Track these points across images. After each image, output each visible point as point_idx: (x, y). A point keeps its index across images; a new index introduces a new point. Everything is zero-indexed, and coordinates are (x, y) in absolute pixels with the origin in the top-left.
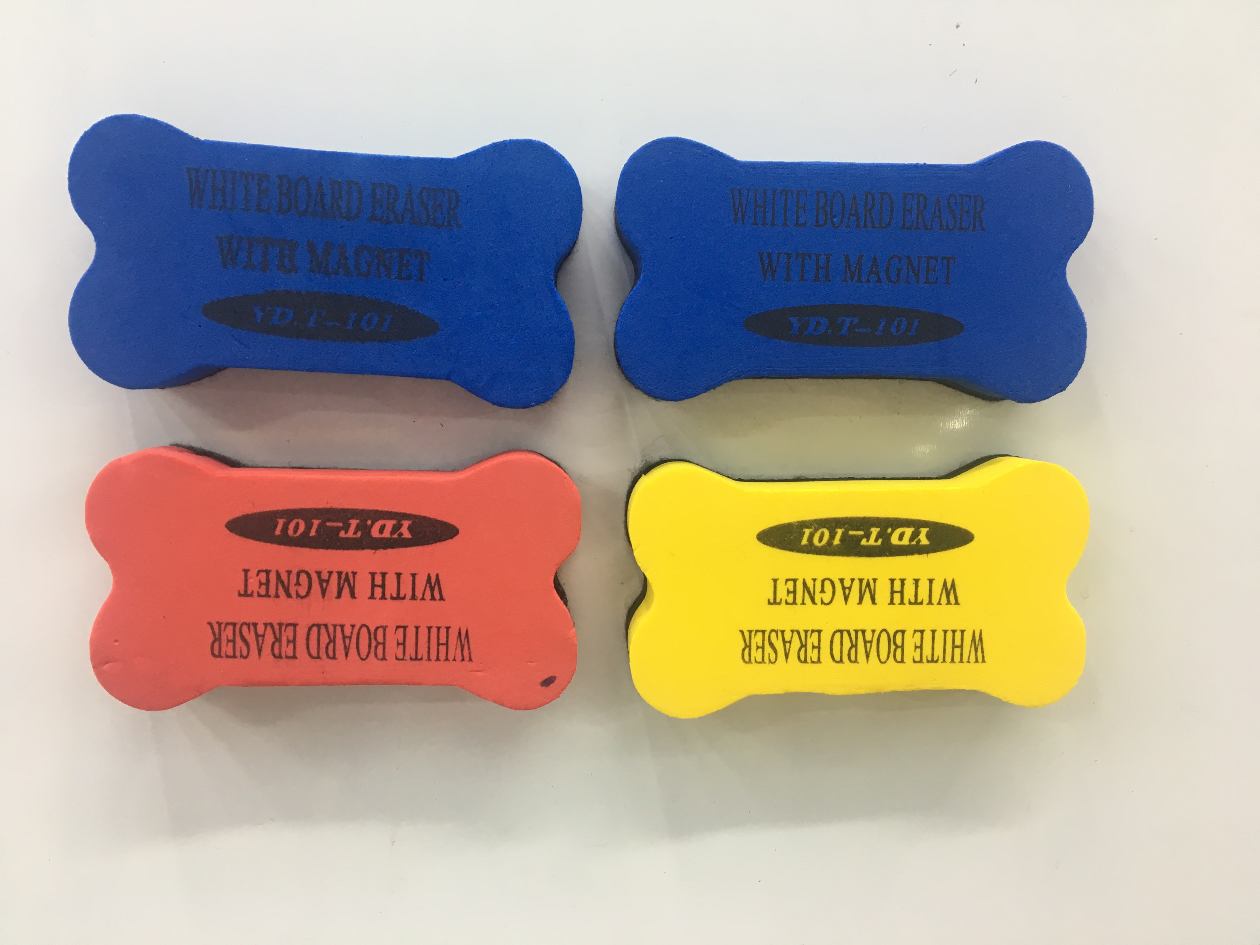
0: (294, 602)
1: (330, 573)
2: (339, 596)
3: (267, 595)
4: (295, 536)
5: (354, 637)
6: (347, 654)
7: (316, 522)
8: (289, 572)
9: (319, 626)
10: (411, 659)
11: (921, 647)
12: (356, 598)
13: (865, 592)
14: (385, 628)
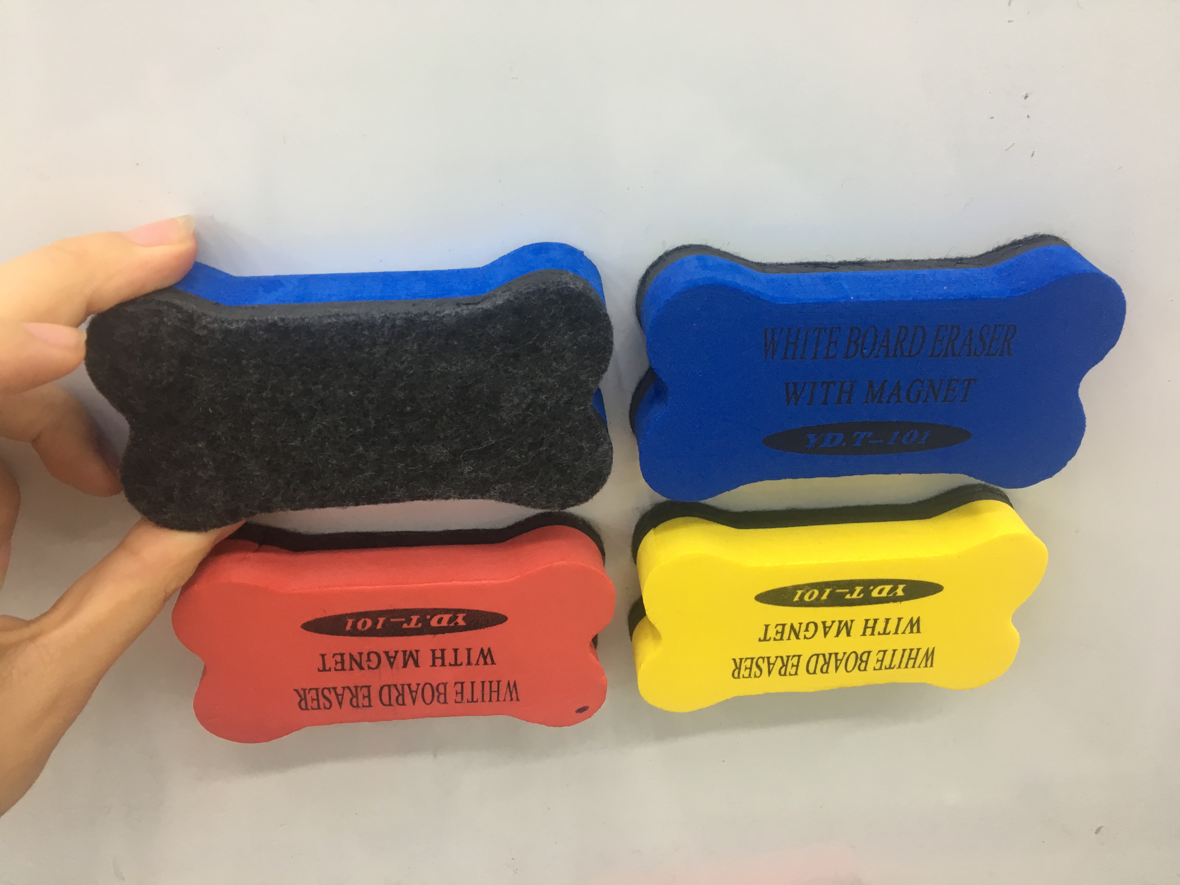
0: (366, 671)
1: (396, 652)
2: (405, 665)
3: (343, 669)
4: (364, 629)
5: (420, 691)
6: (414, 702)
7: (381, 620)
8: (361, 654)
9: (389, 686)
10: (468, 702)
11: (882, 661)
12: (419, 667)
13: (842, 628)
14: (445, 685)
